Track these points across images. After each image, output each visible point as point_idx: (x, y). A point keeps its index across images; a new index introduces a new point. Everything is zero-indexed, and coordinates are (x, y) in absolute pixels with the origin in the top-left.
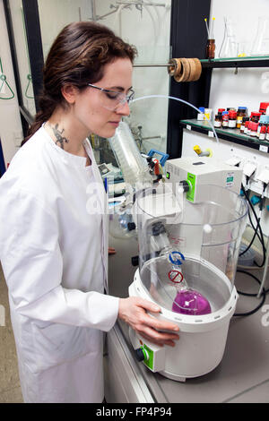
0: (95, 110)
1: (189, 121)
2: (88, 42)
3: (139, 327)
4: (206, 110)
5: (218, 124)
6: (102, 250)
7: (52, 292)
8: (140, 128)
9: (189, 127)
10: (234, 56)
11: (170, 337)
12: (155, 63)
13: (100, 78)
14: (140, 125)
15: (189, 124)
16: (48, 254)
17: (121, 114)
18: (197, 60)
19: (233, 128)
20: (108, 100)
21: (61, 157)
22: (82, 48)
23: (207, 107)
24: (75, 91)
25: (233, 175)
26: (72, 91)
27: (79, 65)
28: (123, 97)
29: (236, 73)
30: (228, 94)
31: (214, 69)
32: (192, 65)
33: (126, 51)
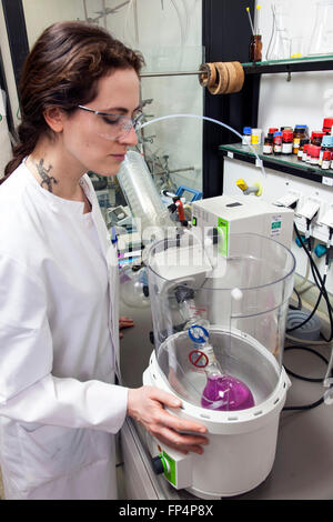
0: (89, 140)
1: (231, 146)
2: (74, 49)
3: (153, 428)
4: (254, 131)
5: (267, 149)
6: (110, 323)
7: (38, 384)
8: (166, 157)
9: (230, 155)
10: (286, 58)
11: (196, 441)
12: (183, 71)
13: (94, 97)
14: (166, 154)
15: (231, 151)
16: (32, 333)
17: (125, 144)
18: (237, 63)
19: (288, 154)
20: (107, 127)
21: (48, 202)
22: (66, 58)
23: (256, 127)
24: (62, 115)
25: (280, 219)
26: (58, 115)
27: (64, 81)
28: (127, 121)
29: (289, 79)
30: (283, 107)
31: (263, 75)
32: (232, 71)
33: (128, 59)
